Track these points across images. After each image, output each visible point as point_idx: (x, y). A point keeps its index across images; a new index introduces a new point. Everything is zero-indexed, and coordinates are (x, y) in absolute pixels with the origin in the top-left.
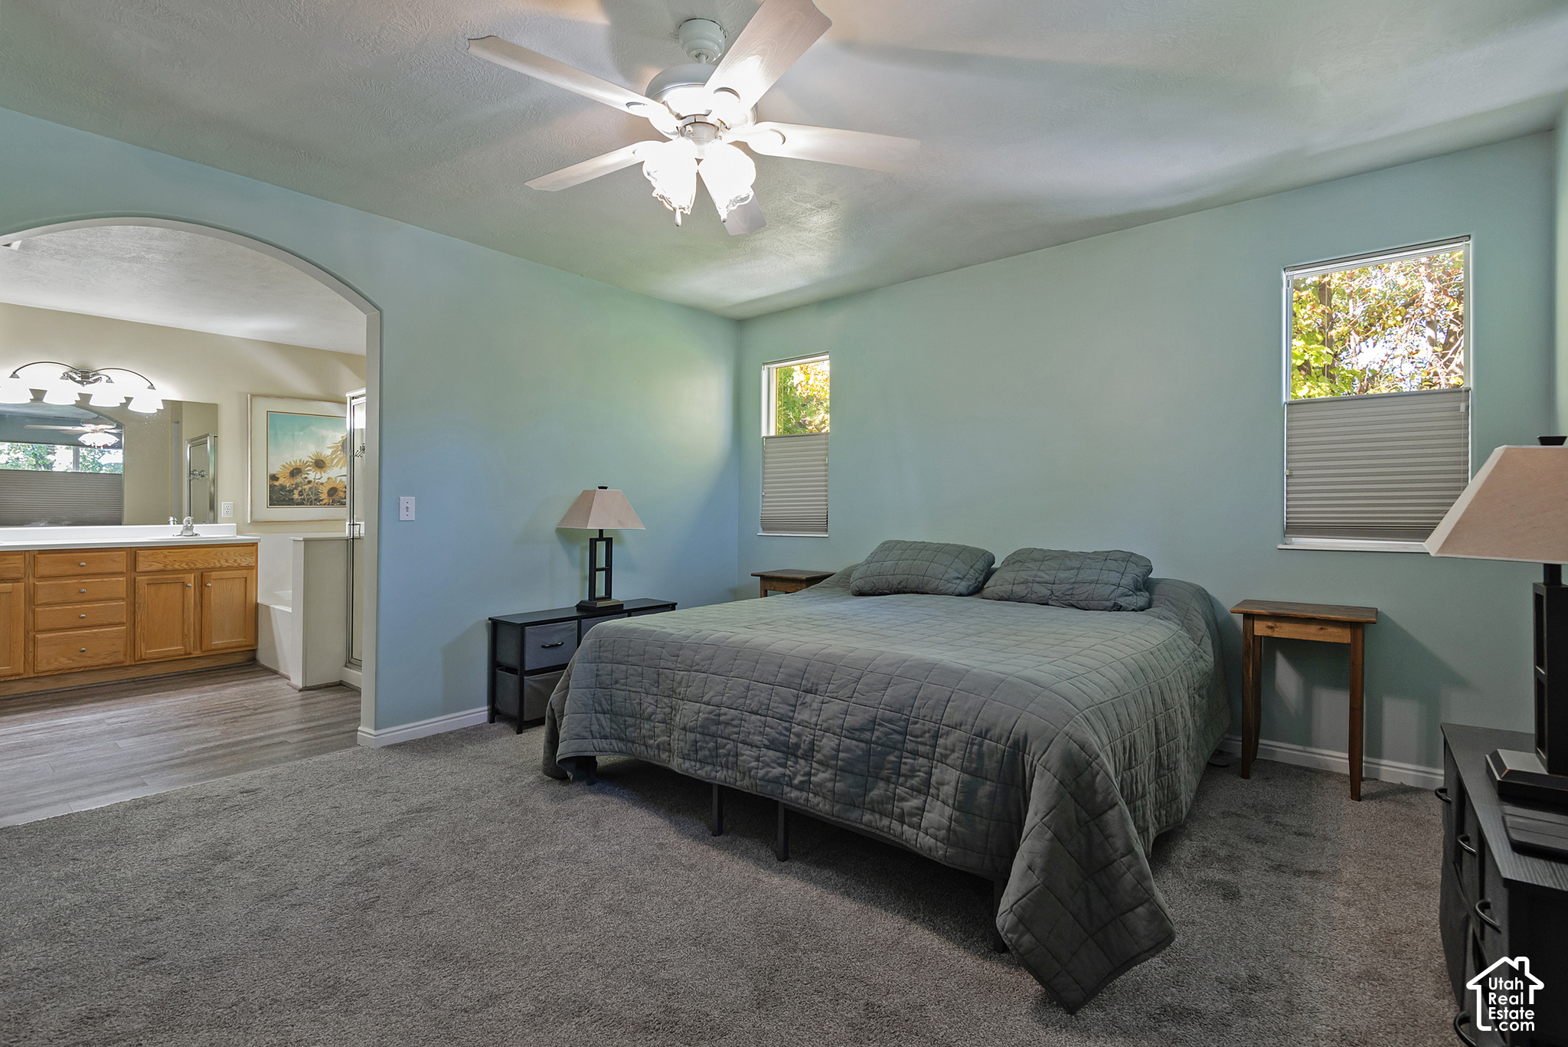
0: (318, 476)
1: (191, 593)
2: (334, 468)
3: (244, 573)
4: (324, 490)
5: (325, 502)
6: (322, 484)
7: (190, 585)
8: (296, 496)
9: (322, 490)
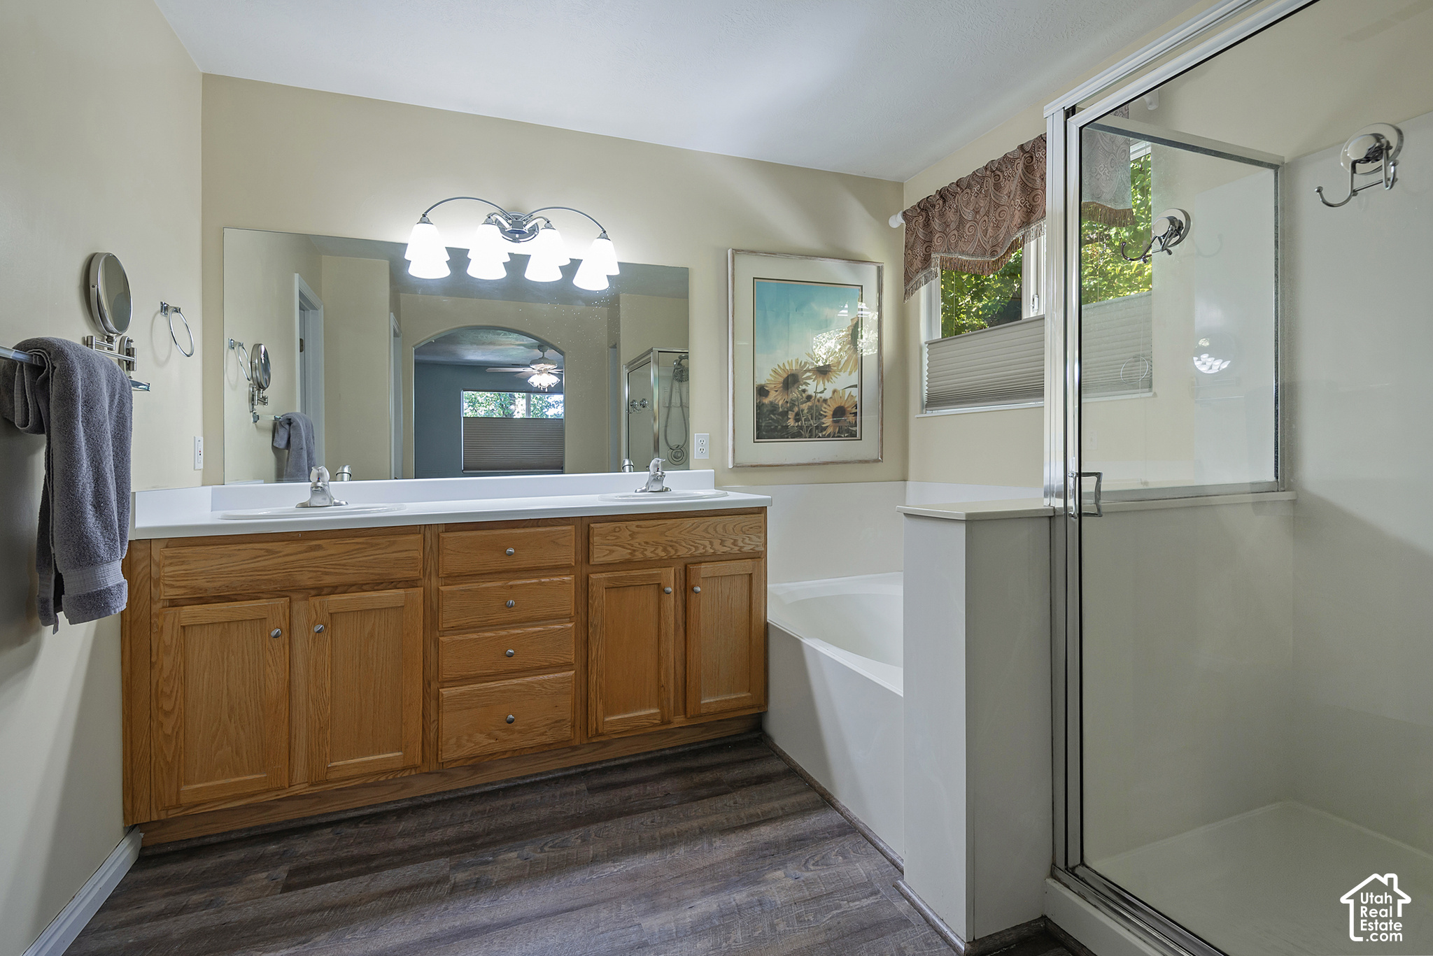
0: (820, 388)
1: (670, 603)
2: (842, 373)
3: (747, 565)
4: (828, 410)
5: (830, 430)
6: (825, 401)
7: (670, 590)
8: (791, 422)
9: (825, 412)
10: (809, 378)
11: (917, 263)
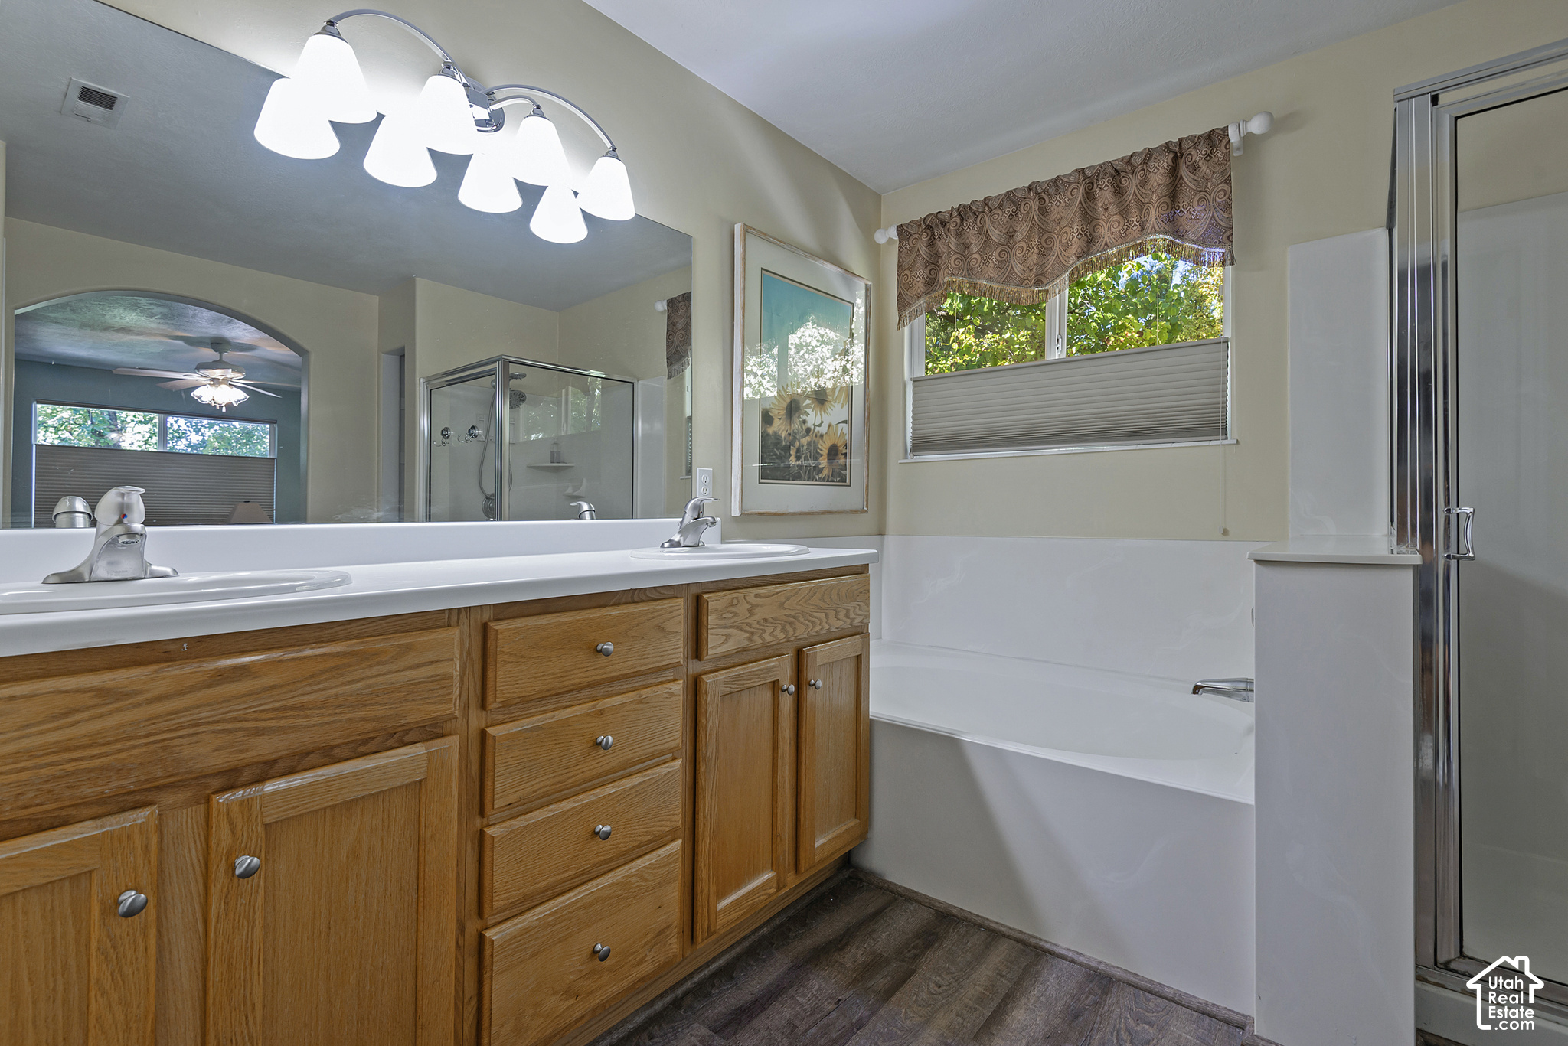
0: (818, 421)
2: (835, 405)
3: (857, 644)
4: (824, 449)
5: (825, 472)
6: (822, 436)
8: (793, 461)
9: (821, 450)
10: (808, 406)
11: (919, 286)
